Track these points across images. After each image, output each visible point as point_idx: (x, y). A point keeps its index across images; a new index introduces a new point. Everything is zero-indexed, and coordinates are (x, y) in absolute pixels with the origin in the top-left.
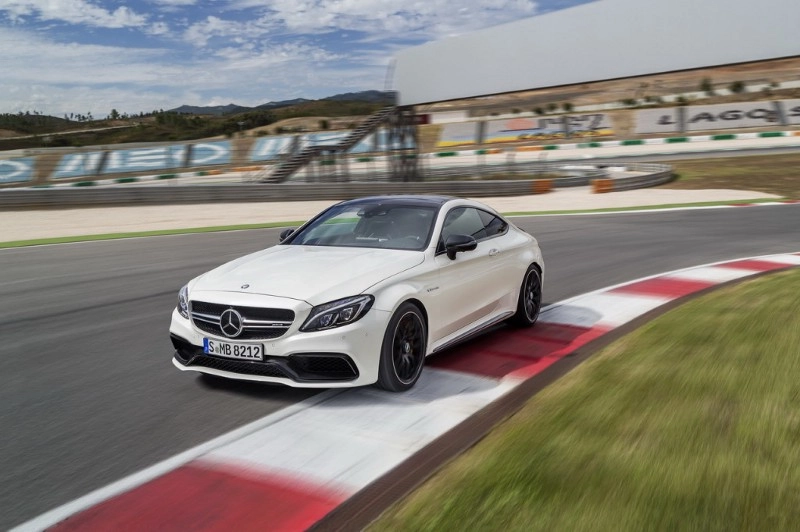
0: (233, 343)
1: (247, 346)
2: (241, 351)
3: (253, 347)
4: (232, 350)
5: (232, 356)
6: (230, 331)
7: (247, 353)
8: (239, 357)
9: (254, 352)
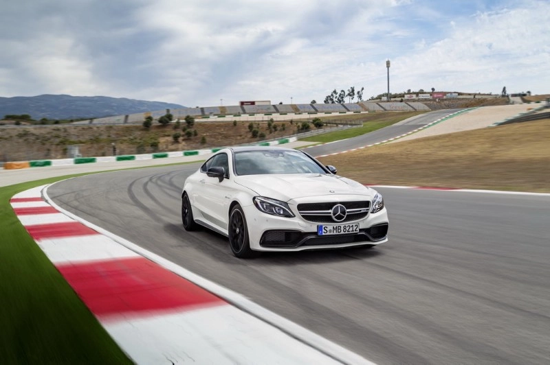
0: (342, 225)
1: (351, 225)
2: (347, 229)
3: (354, 225)
4: (342, 229)
5: (342, 233)
6: (339, 217)
7: (351, 229)
8: (347, 232)
9: (355, 228)
